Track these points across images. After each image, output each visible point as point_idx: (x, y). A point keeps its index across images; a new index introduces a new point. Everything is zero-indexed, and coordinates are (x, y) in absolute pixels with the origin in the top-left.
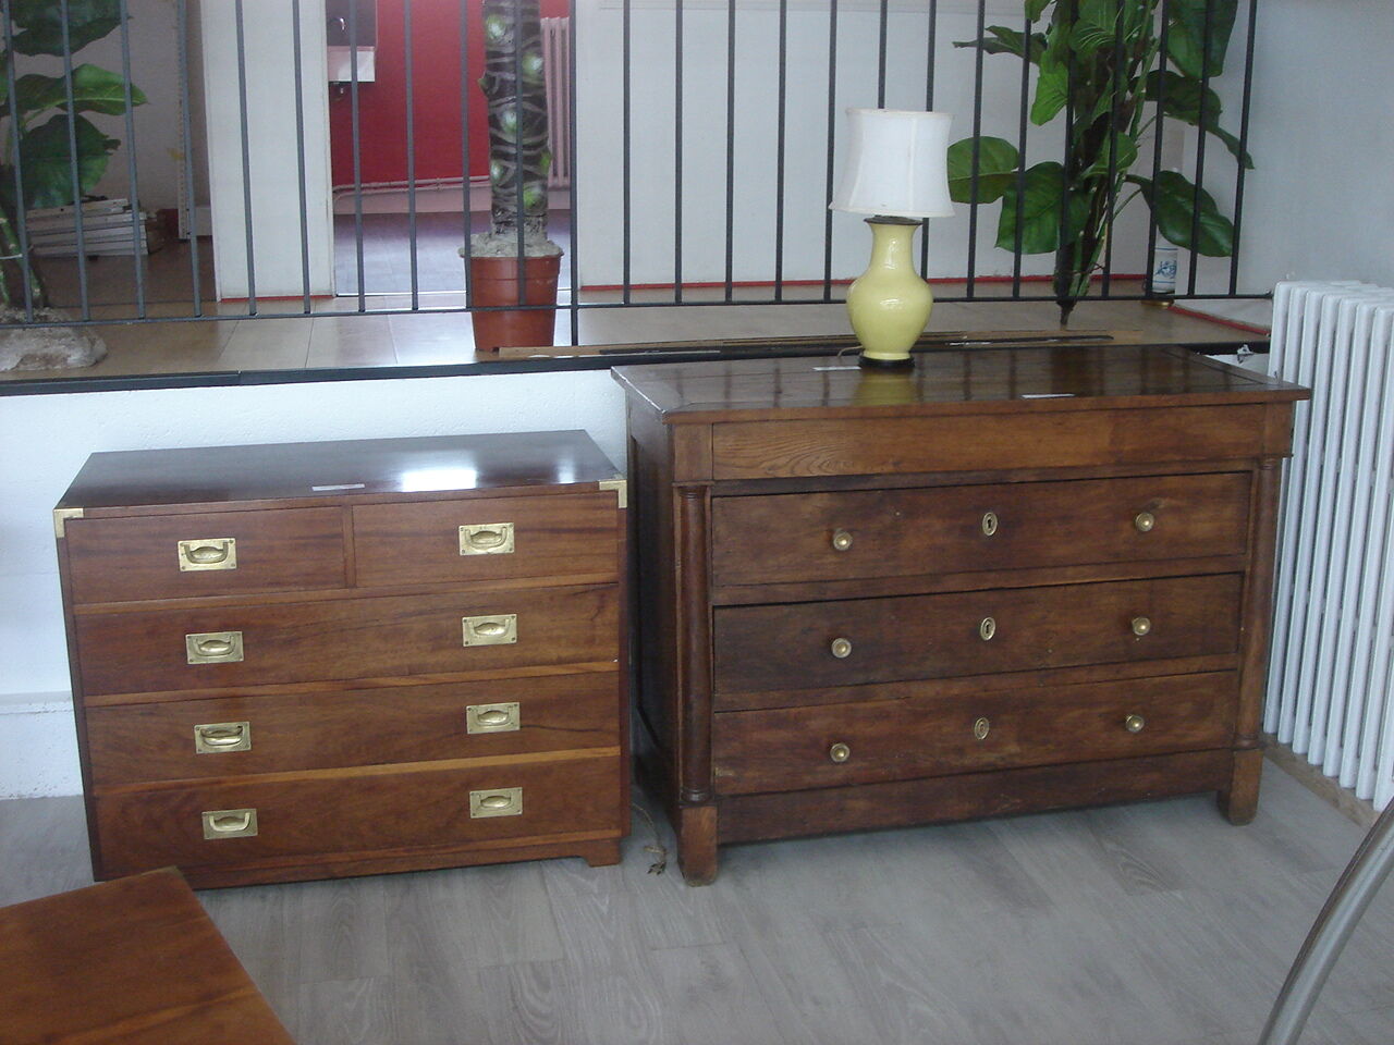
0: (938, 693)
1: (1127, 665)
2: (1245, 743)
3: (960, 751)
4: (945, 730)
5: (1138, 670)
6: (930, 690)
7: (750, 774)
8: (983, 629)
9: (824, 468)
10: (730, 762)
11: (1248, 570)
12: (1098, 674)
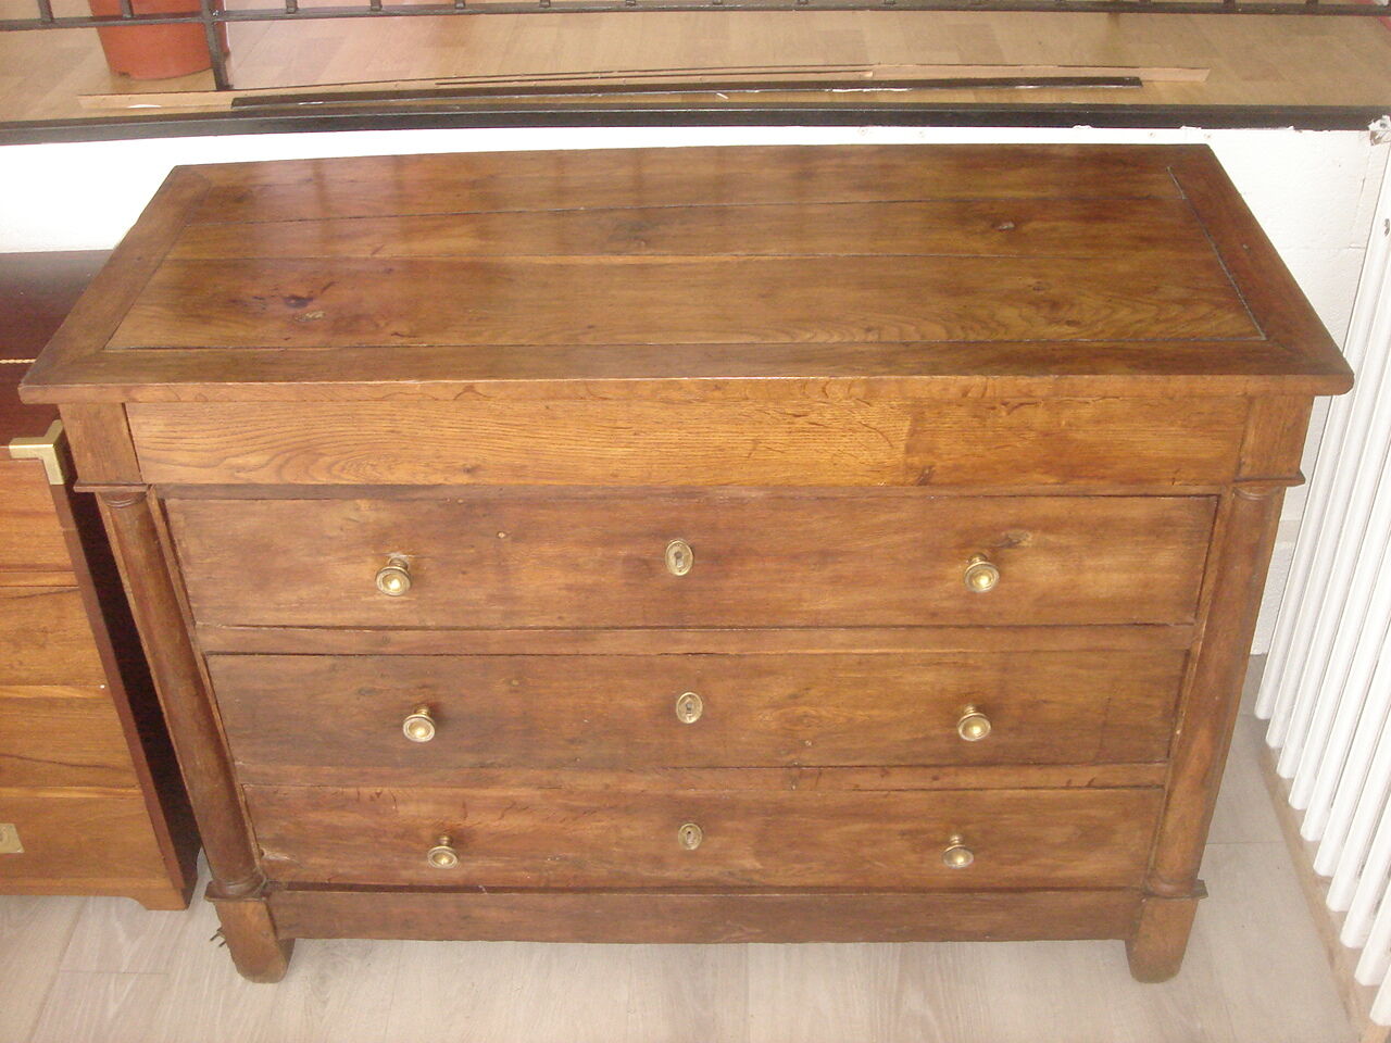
0: (607, 786)
1: (952, 770)
2: (1166, 888)
3: (658, 861)
4: (626, 833)
5: (969, 779)
6: (593, 782)
7: (315, 860)
8: (679, 708)
9: (335, 472)
10: (279, 843)
11: (1198, 649)
12: (898, 779)
